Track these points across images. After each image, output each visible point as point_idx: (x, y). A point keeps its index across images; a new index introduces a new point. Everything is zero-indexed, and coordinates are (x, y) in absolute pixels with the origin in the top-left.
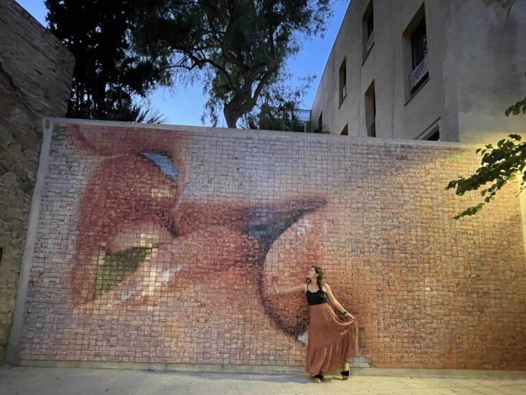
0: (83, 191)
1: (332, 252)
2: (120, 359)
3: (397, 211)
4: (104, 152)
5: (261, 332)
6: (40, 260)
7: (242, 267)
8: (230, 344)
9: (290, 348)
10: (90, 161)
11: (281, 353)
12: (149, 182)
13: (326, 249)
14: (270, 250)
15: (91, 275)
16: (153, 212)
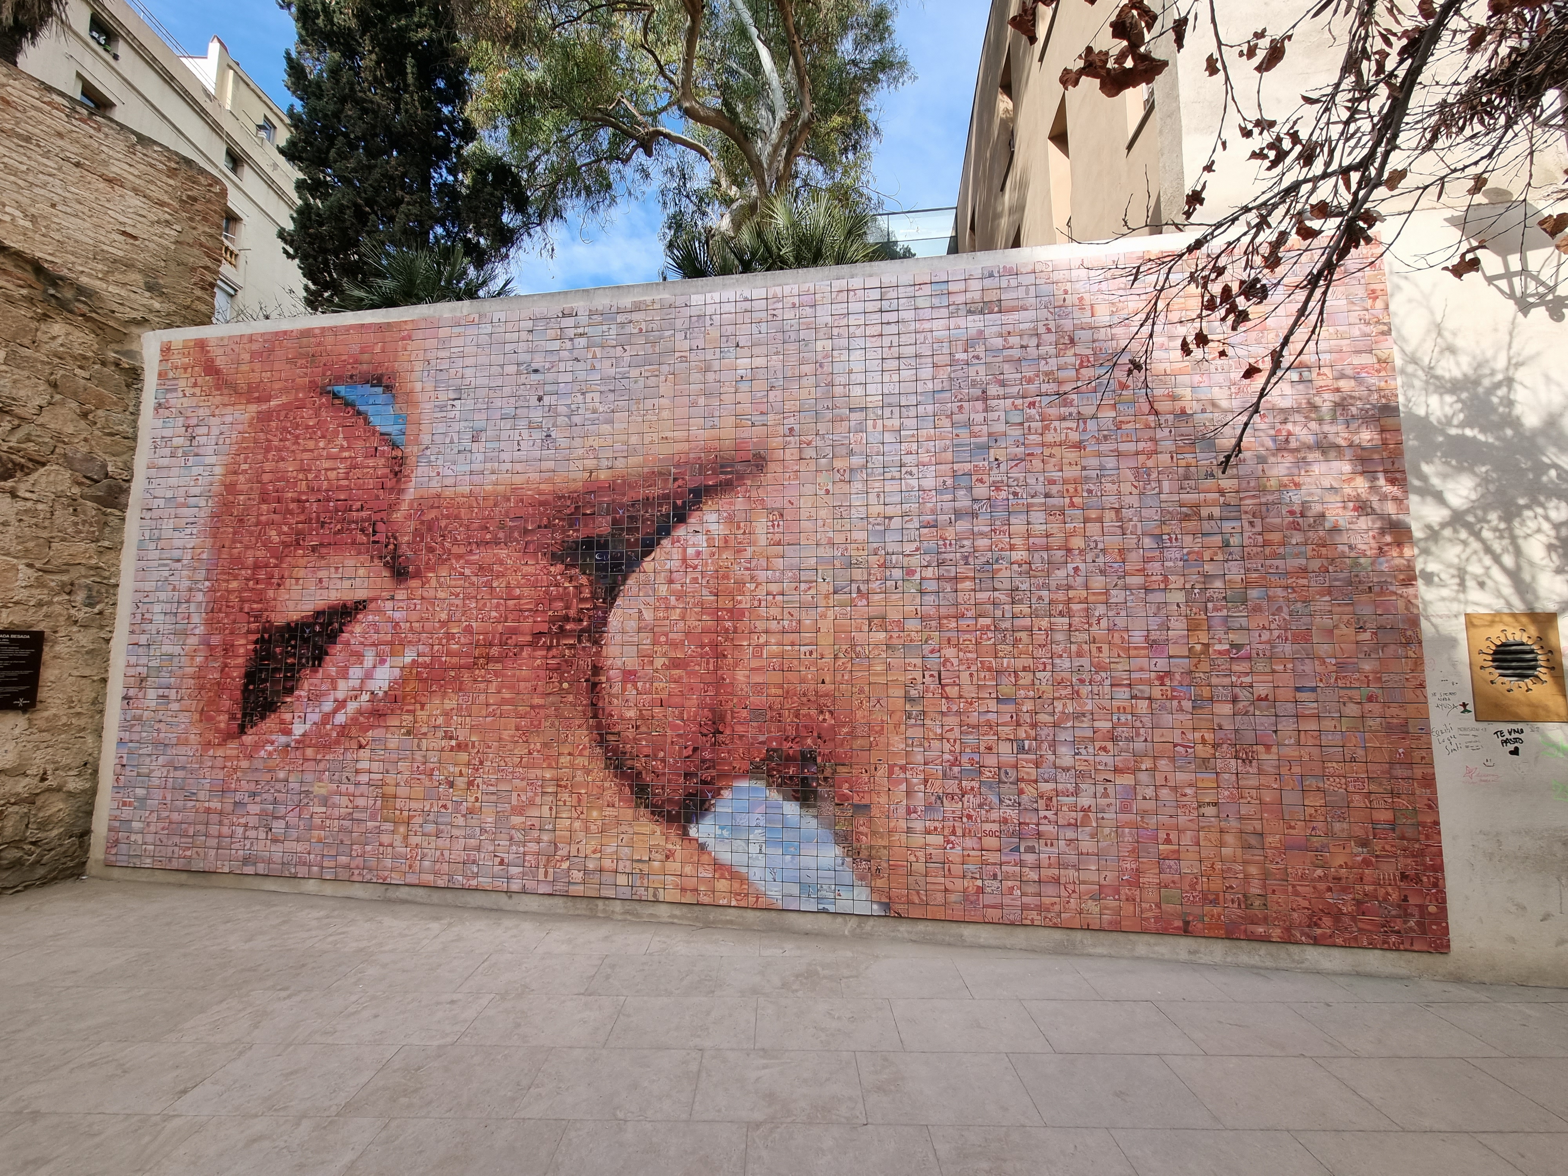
0: (216, 488)
1: (779, 598)
2: (293, 871)
3: (967, 467)
4: (256, 395)
5: (595, 814)
6: (141, 650)
7: (549, 648)
8: (524, 844)
9: (667, 857)
10: (229, 419)
11: (645, 868)
12: (346, 454)
13: (763, 589)
14: (619, 602)
15: (233, 679)
16: (353, 526)
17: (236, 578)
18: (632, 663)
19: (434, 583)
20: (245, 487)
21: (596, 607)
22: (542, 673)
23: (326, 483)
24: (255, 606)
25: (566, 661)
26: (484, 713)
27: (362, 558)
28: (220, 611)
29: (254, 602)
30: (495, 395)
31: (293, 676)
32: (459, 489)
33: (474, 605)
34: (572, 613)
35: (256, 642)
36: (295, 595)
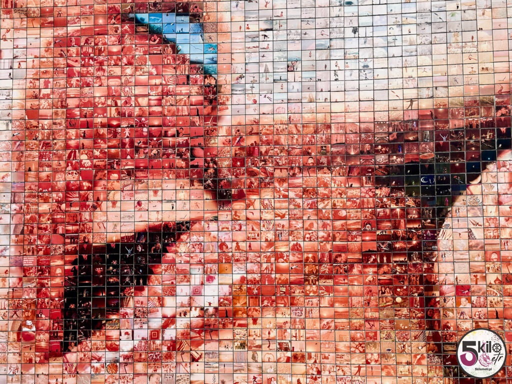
14: (448, 221)
15: (52, 299)
16: (170, 151)
17: (46, 200)
18: (465, 279)
19: (257, 204)
20: (49, 112)
21: (424, 227)
22: (375, 288)
23: (137, 109)
24: (70, 228)
25: (398, 277)
26: (318, 325)
27: (181, 182)
28: (31, 232)
29: (69, 223)
30: (308, 26)
31: (117, 294)
32: (278, 117)
33: (300, 225)
34: (400, 232)
35: (74, 263)
36: (112, 217)
